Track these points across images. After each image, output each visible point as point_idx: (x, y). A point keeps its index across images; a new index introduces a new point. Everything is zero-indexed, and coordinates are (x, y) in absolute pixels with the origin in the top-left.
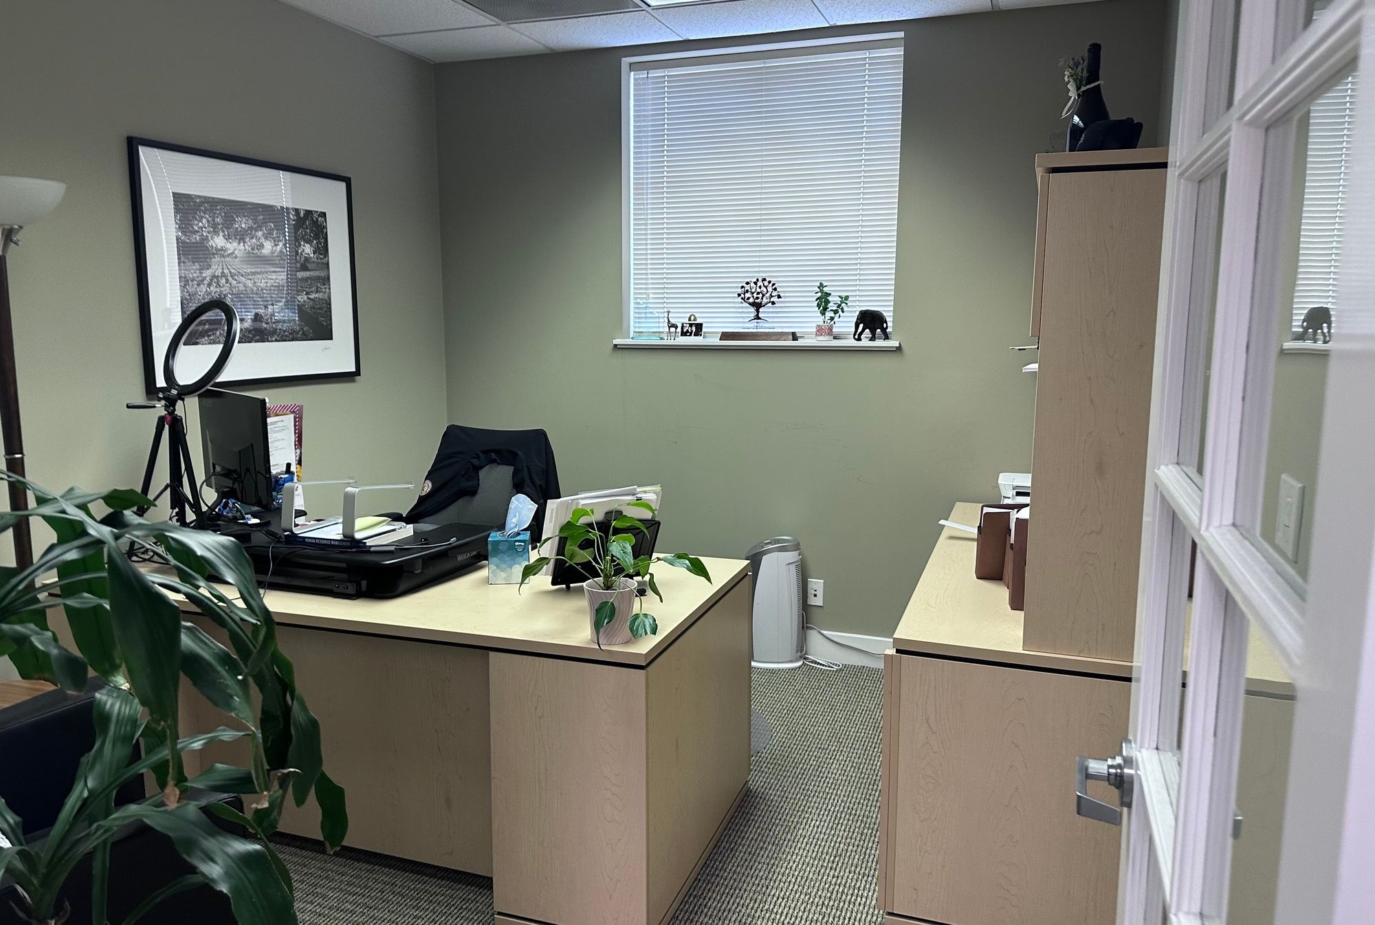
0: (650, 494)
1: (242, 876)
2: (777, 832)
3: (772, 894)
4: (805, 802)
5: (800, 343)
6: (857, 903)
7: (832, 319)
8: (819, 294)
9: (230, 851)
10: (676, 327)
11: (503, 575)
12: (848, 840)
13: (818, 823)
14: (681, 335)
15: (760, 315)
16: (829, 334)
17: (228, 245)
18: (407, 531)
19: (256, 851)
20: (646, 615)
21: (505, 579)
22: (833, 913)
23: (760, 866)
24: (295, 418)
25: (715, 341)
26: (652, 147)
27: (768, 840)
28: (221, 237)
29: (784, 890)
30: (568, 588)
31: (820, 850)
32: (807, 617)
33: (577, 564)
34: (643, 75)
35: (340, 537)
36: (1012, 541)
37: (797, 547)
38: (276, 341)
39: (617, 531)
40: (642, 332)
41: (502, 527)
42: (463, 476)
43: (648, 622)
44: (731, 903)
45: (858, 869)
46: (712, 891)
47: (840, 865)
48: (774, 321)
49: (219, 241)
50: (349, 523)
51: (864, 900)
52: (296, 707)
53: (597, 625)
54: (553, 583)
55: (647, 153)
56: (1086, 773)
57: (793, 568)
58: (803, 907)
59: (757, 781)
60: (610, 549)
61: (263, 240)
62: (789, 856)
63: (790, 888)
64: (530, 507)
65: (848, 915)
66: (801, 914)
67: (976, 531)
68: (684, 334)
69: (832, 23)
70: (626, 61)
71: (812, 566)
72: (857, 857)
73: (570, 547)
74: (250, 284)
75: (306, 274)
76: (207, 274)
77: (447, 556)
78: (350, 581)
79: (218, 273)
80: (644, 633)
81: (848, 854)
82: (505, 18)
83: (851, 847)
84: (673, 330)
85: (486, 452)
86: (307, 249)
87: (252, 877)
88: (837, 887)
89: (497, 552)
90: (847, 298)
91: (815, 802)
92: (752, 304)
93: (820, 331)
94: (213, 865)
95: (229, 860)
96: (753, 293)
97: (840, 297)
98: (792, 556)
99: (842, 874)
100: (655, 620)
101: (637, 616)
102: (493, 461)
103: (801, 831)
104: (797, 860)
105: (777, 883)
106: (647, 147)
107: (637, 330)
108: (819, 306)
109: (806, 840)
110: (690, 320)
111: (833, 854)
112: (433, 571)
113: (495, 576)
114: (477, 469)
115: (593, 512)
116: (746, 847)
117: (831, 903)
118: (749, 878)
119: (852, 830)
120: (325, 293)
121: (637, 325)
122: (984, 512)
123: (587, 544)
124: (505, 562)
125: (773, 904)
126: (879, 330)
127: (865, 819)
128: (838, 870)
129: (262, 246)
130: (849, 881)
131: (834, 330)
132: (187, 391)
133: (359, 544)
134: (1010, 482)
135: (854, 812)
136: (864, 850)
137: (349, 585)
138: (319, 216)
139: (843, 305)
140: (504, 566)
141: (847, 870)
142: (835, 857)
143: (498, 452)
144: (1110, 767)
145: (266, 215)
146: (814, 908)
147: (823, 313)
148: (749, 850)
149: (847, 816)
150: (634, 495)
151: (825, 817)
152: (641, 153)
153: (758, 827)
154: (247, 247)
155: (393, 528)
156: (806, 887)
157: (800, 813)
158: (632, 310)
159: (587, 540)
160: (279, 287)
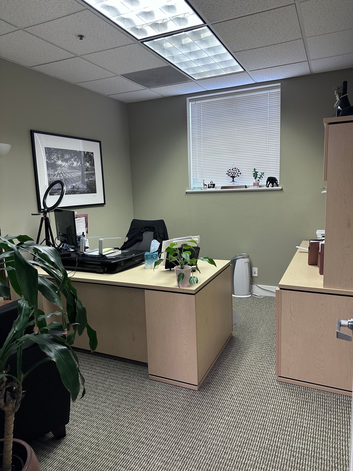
0: (196, 238)
1: (60, 356)
2: (242, 350)
3: (240, 370)
4: (251, 340)
5: (248, 189)
6: (269, 373)
7: (259, 180)
8: (254, 172)
9: (57, 349)
10: (206, 185)
11: (150, 266)
12: (266, 353)
13: (256, 347)
14: (208, 188)
15: (234, 180)
16: (258, 186)
17: (63, 164)
18: (120, 252)
19: (65, 349)
20: (194, 277)
21: (150, 267)
22: (260, 376)
23: (236, 361)
24: (85, 218)
25: (219, 189)
26: (197, 126)
27: (239, 352)
28: (60, 161)
29: (244, 368)
30: (170, 270)
31: (256, 356)
32: (252, 280)
33: (173, 262)
34: (194, 103)
35: (98, 254)
36: (320, 252)
37: (248, 257)
38: (79, 194)
39: (185, 250)
40: (195, 188)
41: (149, 251)
42: (138, 235)
43: (195, 279)
44: (226, 372)
45: (269, 362)
46: (220, 368)
47: (263, 361)
48: (239, 182)
49: (60, 162)
50: (101, 250)
51: (271, 372)
52: (78, 303)
53: (178, 281)
54: (166, 268)
55: (196, 128)
56: (340, 325)
57: (247, 264)
58: (250, 374)
59: (235, 334)
60: (182, 256)
61: (73, 162)
62: (246, 358)
63: (246, 368)
64: (158, 244)
65: (266, 377)
66: (249, 376)
67: (308, 249)
68: (209, 187)
69: (256, 82)
70: (188, 99)
71: (254, 263)
72: (269, 358)
73: (170, 256)
74: (70, 176)
75: (88, 172)
76: (56, 173)
77: (132, 260)
78: (102, 268)
79: (60, 172)
80: (193, 283)
81: (266, 357)
82: (148, 87)
83: (267, 355)
84: (205, 186)
85: (145, 228)
86: (88, 164)
87: (63, 357)
88: (262, 368)
89: (147, 258)
90: (264, 173)
91: (255, 340)
92: (232, 177)
93: (254, 185)
94: (51, 353)
95: (56, 351)
96: (232, 173)
97: (261, 173)
98: (247, 260)
99: (263, 364)
100: (197, 279)
101: (191, 277)
102: (147, 230)
103: (250, 350)
104: (249, 359)
105: (242, 366)
106: (196, 127)
107: (194, 187)
108: (254, 176)
109: (251, 353)
110: (211, 183)
111: (261, 357)
112: (127, 265)
113: (147, 266)
114: (142, 233)
115: (177, 244)
116: (231, 355)
117: (260, 373)
118: (232, 365)
119: (267, 349)
120: (94, 178)
121: (193, 185)
122: (310, 242)
123: (176, 255)
124: (150, 262)
125: (240, 373)
126: (275, 184)
127: (272, 346)
128: (262, 362)
129: (73, 164)
130: (266, 366)
131: (259, 184)
132: (50, 209)
133: (104, 256)
134: (320, 233)
135: (268, 344)
136: (271, 356)
137: (101, 269)
138: (91, 153)
139: (262, 175)
140: (149, 263)
141: (265, 362)
142: (261, 358)
143: (149, 227)
144: (349, 322)
145: (75, 154)
146: (254, 374)
147: (255, 178)
148: (232, 355)
149: (266, 345)
150: (191, 239)
151: (258, 345)
152: (194, 128)
153: (236, 348)
154: (69, 164)
155: (115, 251)
156: (251, 368)
157: (249, 344)
158: (192, 180)
159: (176, 254)
160: (79, 177)
